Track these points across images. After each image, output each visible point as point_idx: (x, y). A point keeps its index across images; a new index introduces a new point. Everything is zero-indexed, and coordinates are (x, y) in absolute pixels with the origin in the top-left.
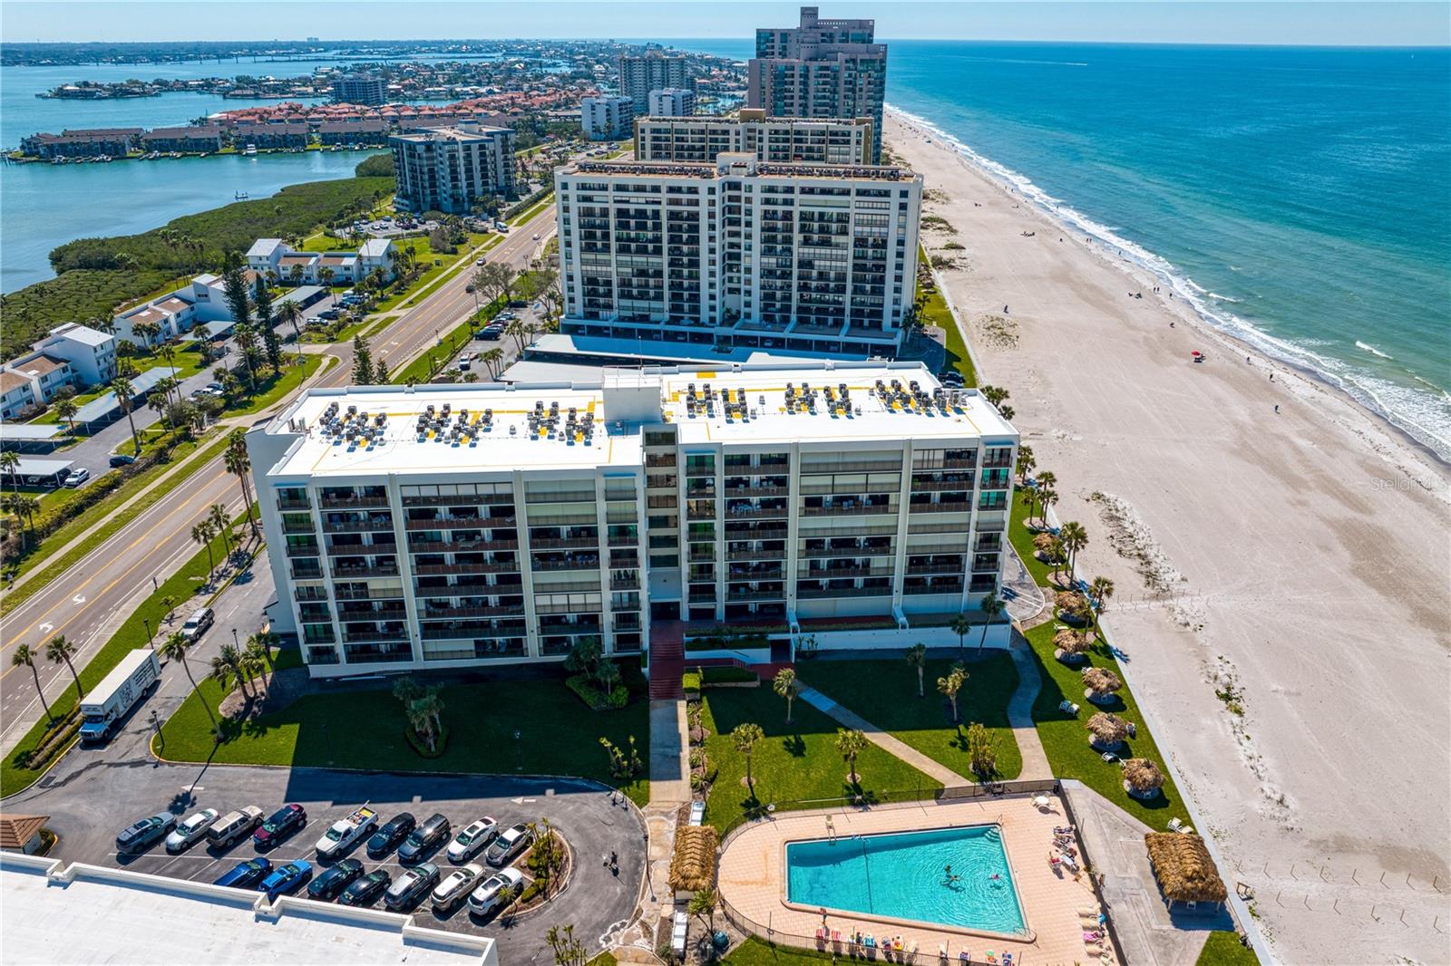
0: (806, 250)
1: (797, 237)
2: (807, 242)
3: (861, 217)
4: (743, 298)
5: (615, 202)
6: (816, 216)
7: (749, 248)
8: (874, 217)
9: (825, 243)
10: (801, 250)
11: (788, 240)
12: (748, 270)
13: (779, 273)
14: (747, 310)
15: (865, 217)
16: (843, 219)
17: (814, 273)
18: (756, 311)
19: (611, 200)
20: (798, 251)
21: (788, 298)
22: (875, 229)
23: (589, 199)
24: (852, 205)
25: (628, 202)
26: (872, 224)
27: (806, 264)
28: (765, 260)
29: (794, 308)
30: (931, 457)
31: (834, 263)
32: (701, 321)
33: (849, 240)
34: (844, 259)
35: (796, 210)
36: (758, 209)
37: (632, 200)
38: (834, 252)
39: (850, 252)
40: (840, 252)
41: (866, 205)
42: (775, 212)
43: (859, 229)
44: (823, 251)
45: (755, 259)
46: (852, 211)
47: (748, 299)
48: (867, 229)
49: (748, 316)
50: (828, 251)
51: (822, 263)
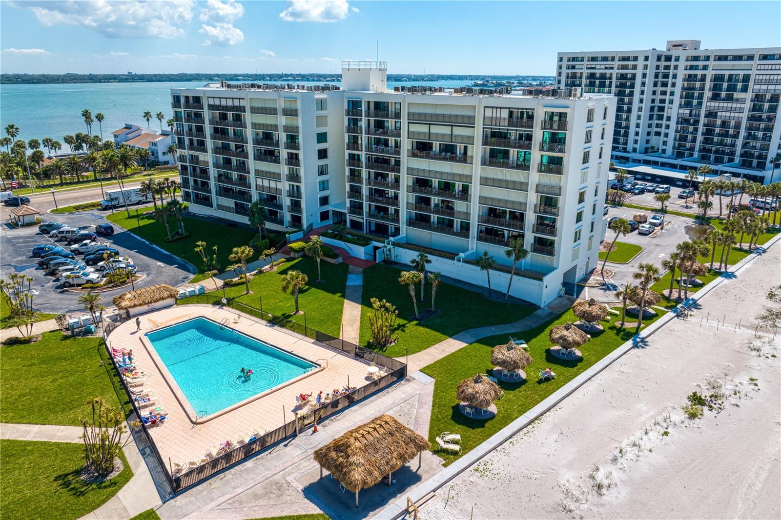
0: (713, 104)
1: (708, 94)
2: (715, 97)
3: (761, 77)
4: (662, 138)
5: (588, 68)
6: (726, 77)
7: (671, 102)
8: (772, 77)
9: (729, 98)
10: (709, 104)
11: (701, 97)
12: (669, 119)
13: (692, 121)
14: (664, 147)
15: (764, 77)
16: (746, 78)
17: (719, 122)
18: (669, 149)
19: (585, 67)
20: (707, 104)
21: (694, 140)
22: (771, 87)
23: (573, 67)
24: (754, 68)
25: (594, 68)
26: (769, 82)
27: (711, 114)
28: (681, 111)
29: (697, 148)
30: (498, 116)
31: (732, 114)
32: (628, 150)
33: (749, 96)
34: (741, 111)
35: (710, 74)
36: (682, 73)
37: (598, 67)
38: (734, 105)
39: (748, 105)
40: (739, 105)
41: (766, 67)
42: (696, 76)
43: (757, 87)
44: (725, 105)
45: (674, 111)
46: (753, 73)
47: (665, 139)
48: (764, 87)
49: (664, 151)
50: (730, 105)
51: (724, 114)
